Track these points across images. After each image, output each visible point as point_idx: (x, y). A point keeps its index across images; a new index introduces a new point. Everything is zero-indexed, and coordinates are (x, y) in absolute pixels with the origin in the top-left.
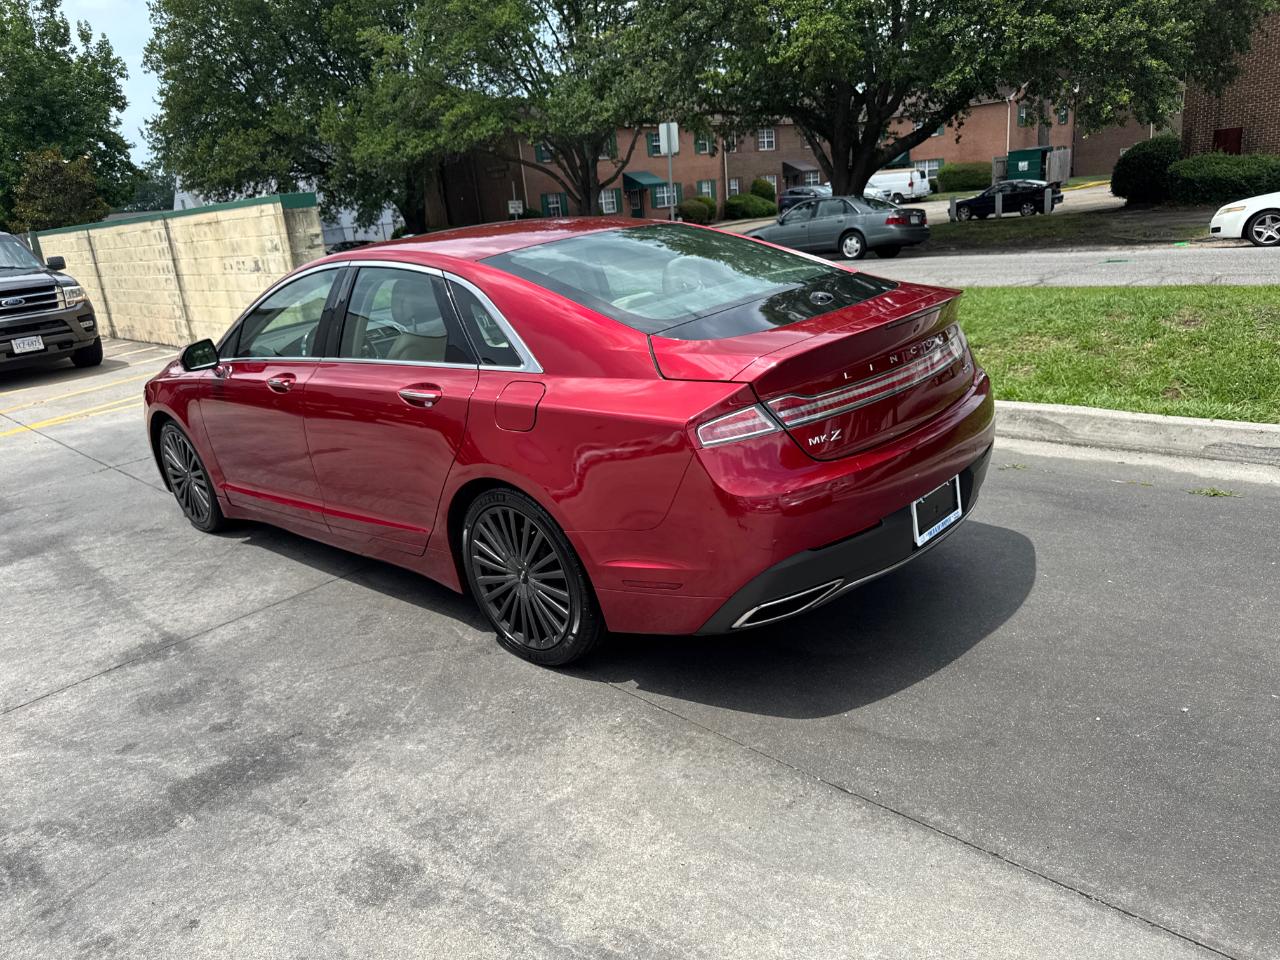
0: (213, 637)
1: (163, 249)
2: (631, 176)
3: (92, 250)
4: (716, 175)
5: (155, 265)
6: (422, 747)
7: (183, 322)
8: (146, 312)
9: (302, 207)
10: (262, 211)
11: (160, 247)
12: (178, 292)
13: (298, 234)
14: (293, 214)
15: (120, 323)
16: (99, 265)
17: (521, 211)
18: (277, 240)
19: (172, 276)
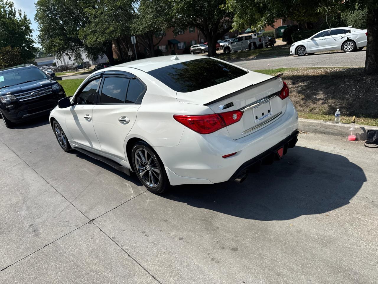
2: (170, 41)
4: (196, 39)
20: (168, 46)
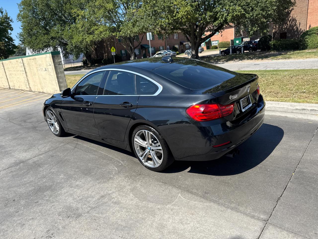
0: (32, 160)
1: (22, 66)
2: (143, 45)
3: (3, 66)
4: (164, 45)
5: (20, 70)
6: (80, 183)
7: (28, 84)
8: (18, 82)
9: (57, 55)
10: (46, 56)
11: (21, 65)
12: (26, 76)
13: (56, 62)
14: (54, 56)
15: (11, 84)
16: (5, 70)
17: (115, 54)
18: (50, 63)
19: (24, 72)
20: (141, 49)
